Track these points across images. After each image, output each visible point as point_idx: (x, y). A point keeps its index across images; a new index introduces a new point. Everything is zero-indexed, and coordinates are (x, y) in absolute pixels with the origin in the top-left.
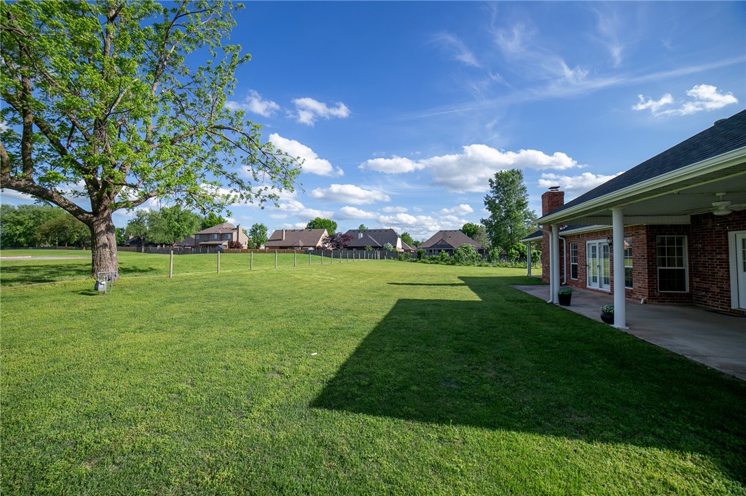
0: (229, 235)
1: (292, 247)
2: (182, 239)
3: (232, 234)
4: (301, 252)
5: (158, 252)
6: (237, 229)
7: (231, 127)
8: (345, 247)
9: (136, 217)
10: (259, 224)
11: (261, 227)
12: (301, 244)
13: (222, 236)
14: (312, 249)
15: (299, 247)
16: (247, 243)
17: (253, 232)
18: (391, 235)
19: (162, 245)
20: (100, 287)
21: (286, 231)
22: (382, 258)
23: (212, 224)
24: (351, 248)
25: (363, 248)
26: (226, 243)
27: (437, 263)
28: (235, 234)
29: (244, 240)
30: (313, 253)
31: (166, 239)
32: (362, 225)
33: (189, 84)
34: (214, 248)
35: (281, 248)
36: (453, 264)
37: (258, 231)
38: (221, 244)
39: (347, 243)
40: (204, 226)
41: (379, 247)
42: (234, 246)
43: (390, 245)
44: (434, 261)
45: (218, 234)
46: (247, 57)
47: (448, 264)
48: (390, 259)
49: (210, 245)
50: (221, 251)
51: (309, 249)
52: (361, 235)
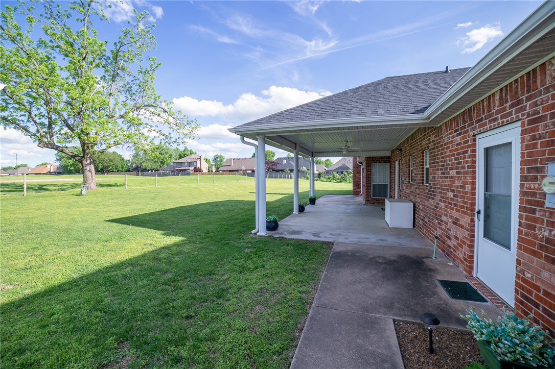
1: (237, 171)
2: (166, 166)
3: (196, 162)
4: (240, 174)
5: (149, 176)
6: (200, 158)
7: (154, 105)
8: (273, 170)
9: (135, 153)
10: (219, 155)
11: (220, 157)
12: (244, 168)
13: (190, 164)
14: (250, 172)
15: (242, 170)
16: (208, 168)
17: (215, 159)
19: (152, 170)
20: (83, 192)
21: (234, 159)
23: (185, 155)
24: (278, 171)
25: (283, 171)
26: (192, 168)
27: (330, 181)
28: (198, 162)
29: (204, 167)
30: (249, 175)
31: (154, 166)
32: (289, 154)
34: (184, 172)
35: (230, 171)
37: (218, 160)
38: (189, 169)
39: (274, 167)
40: (181, 157)
42: (198, 170)
43: (304, 169)
45: (187, 162)
46: (160, 64)
49: (181, 170)
50: (189, 174)
51: (248, 172)
52: (285, 162)
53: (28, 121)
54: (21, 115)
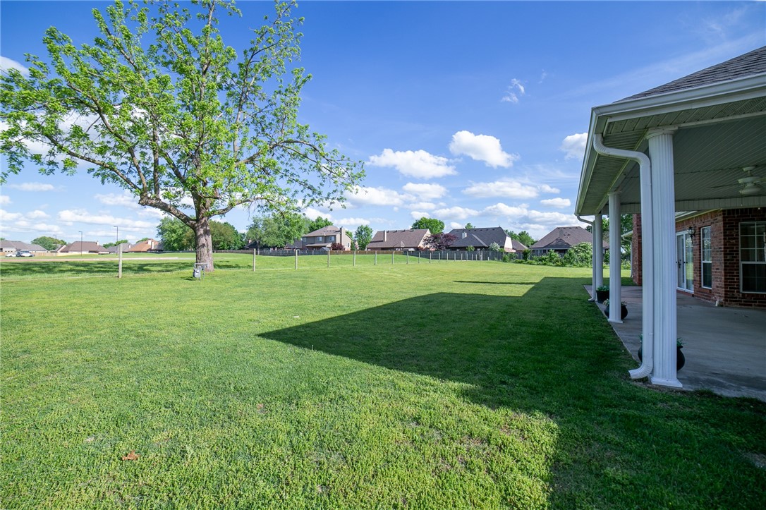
0: (333, 237)
1: (393, 248)
2: (292, 242)
3: (335, 236)
4: (400, 253)
5: (271, 255)
6: (340, 231)
7: (299, 140)
8: (448, 247)
9: (253, 223)
10: (364, 226)
11: (366, 229)
12: (403, 245)
13: (326, 239)
14: (412, 250)
15: (400, 248)
16: (350, 245)
17: (359, 234)
18: (499, 234)
19: (274, 248)
20: (196, 274)
21: (388, 232)
22: (485, 259)
23: (318, 227)
24: (454, 249)
25: (463, 249)
26: (329, 245)
27: (545, 264)
28: (338, 236)
29: (346, 243)
30: (411, 254)
31: (278, 241)
32: (468, 224)
33: (266, 107)
34: (319, 250)
35: (383, 249)
36: (563, 265)
37: (363, 233)
38: (325, 246)
39: (449, 243)
40: (312, 229)
41: (484, 247)
42: (337, 248)
43: (496, 246)
44: (542, 262)
45: (322, 236)
46: (309, 77)
47: (557, 266)
48: (493, 259)
49: (315, 247)
50: (325, 253)
51: (410, 250)
52: (465, 235)
53: (130, 171)
54: (122, 163)
